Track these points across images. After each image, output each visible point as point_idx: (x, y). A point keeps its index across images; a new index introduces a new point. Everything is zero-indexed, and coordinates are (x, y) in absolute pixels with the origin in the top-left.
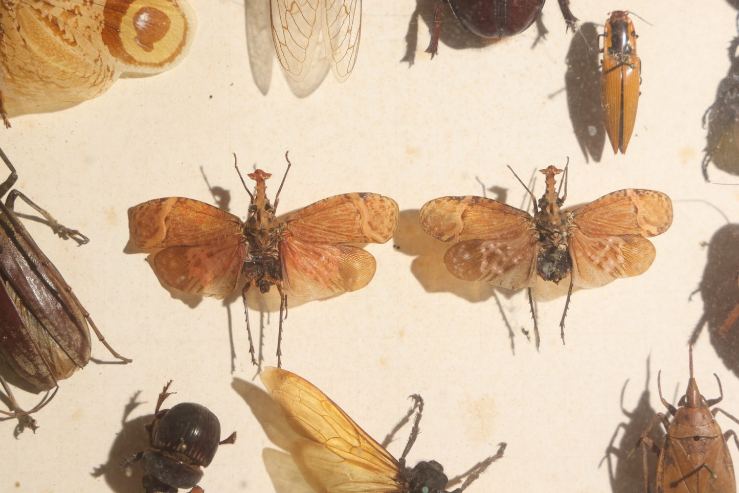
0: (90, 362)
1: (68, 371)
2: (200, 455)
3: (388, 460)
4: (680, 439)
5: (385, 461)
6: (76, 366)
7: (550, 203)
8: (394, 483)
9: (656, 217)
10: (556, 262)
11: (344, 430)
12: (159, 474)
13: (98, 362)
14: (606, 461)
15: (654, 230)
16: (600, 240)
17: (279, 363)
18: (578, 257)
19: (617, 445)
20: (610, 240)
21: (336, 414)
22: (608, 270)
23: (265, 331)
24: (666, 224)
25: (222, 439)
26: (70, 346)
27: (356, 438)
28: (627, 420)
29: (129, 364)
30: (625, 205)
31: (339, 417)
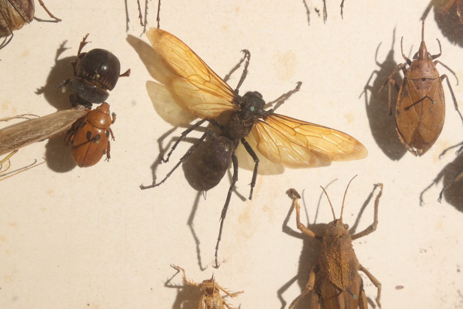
0: (34, 20)
1: (20, 25)
2: (108, 82)
3: (228, 90)
4: (413, 80)
5: (226, 90)
6: (25, 21)
8: (231, 104)
11: (200, 70)
12: (81, 93)
13: (39, 20)
14: (364, 95)
17: (158, 26)
19: (371, 84)
21: (195, 60)
23: (148, 5)
25: (122, 73)
26: (21, 8)
27: (208, 76)
28: (379, 69)
29: (59, 22)
31: (197, 62)
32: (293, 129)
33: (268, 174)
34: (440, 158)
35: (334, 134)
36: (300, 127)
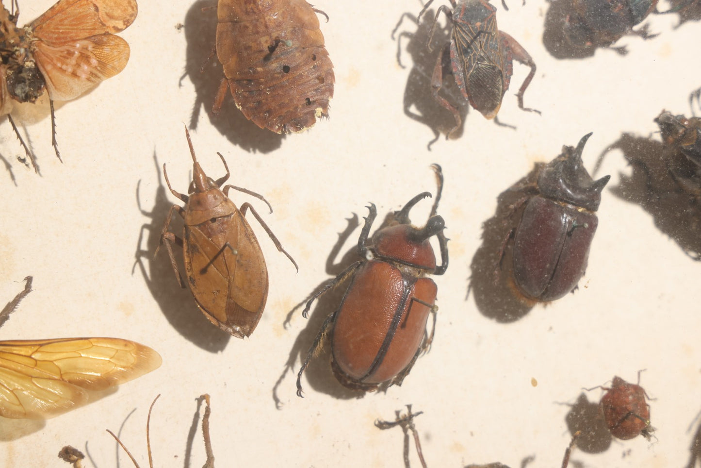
7: (2, 22)
9: (120, 11)
10: (27, 82)
14: (138, 266)
15: (120, 24)
16: (67, 48)
18: (49, 72)
19: (144, 247)
20: (78, 45)
22: (84, 76)
24: (132, 15)
28: (149, 221)
30: (83, 5)
32: (30, 357)
33: (21, 436)
34: (285, 328)
35: (99, 345)
36: (39, 350)
